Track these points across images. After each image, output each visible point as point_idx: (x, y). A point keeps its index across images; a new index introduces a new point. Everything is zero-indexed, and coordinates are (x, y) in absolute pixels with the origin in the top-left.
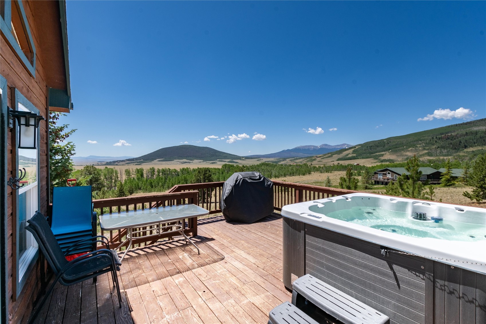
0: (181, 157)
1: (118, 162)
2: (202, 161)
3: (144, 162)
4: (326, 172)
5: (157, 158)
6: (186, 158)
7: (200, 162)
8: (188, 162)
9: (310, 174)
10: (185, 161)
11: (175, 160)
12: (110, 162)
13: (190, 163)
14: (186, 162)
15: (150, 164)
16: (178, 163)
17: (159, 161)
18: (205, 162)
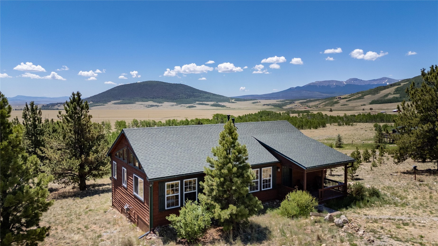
0: (146, 98)
1: (59, 105)
2: (175, 103)
3: (95, 106)
4: (346, 124)
5: (111, 100)
6: (152, 99)
7: (173, 105)
8: (156, 106)
9: (324, 126)
10: (151, 104)
11: (137, 103)
12: (48, 104)
13: (158, 106)
14: (152, 106)
15: (103, 108)
16: (141, 107)
17: (115, 104)
18: (179, 106)
